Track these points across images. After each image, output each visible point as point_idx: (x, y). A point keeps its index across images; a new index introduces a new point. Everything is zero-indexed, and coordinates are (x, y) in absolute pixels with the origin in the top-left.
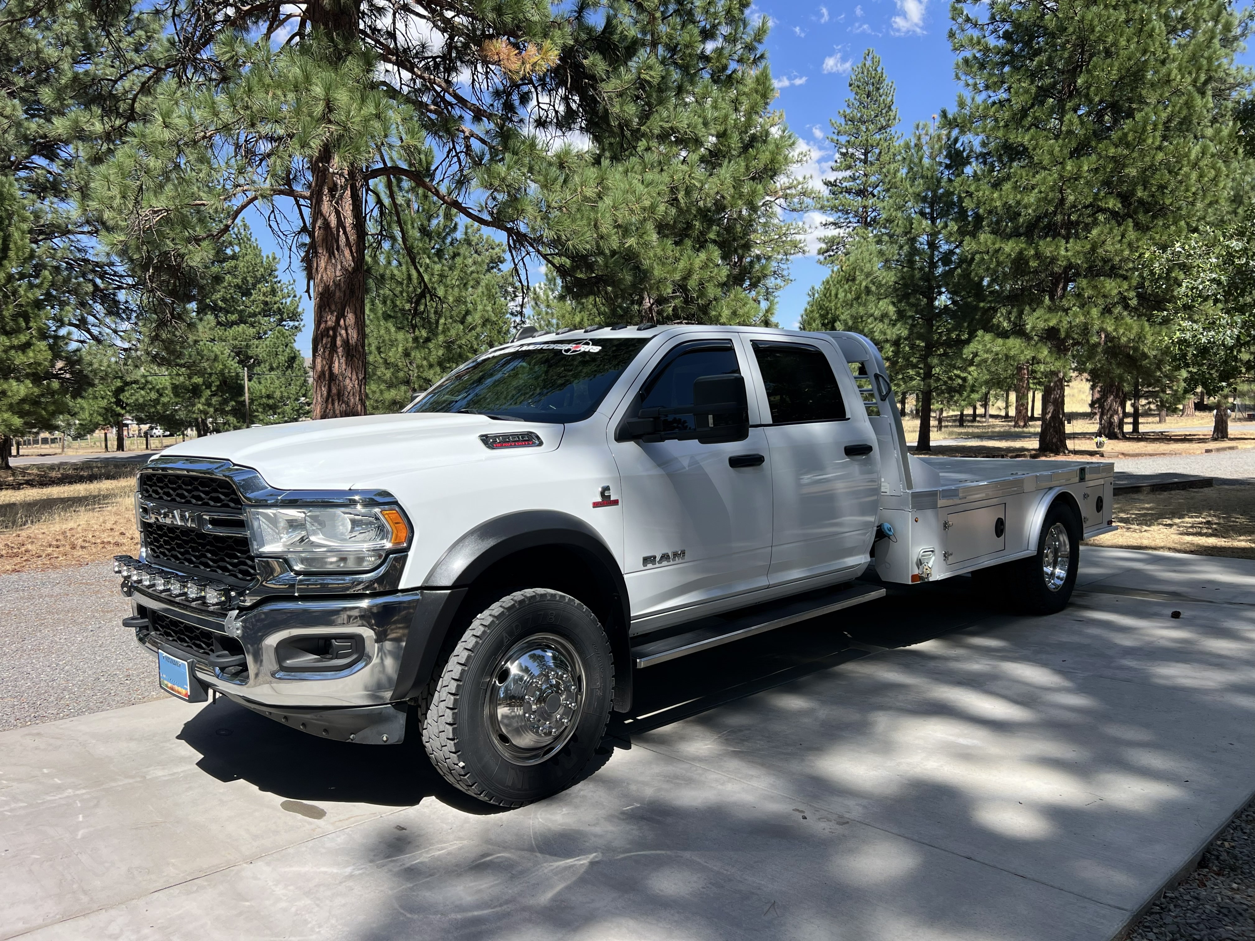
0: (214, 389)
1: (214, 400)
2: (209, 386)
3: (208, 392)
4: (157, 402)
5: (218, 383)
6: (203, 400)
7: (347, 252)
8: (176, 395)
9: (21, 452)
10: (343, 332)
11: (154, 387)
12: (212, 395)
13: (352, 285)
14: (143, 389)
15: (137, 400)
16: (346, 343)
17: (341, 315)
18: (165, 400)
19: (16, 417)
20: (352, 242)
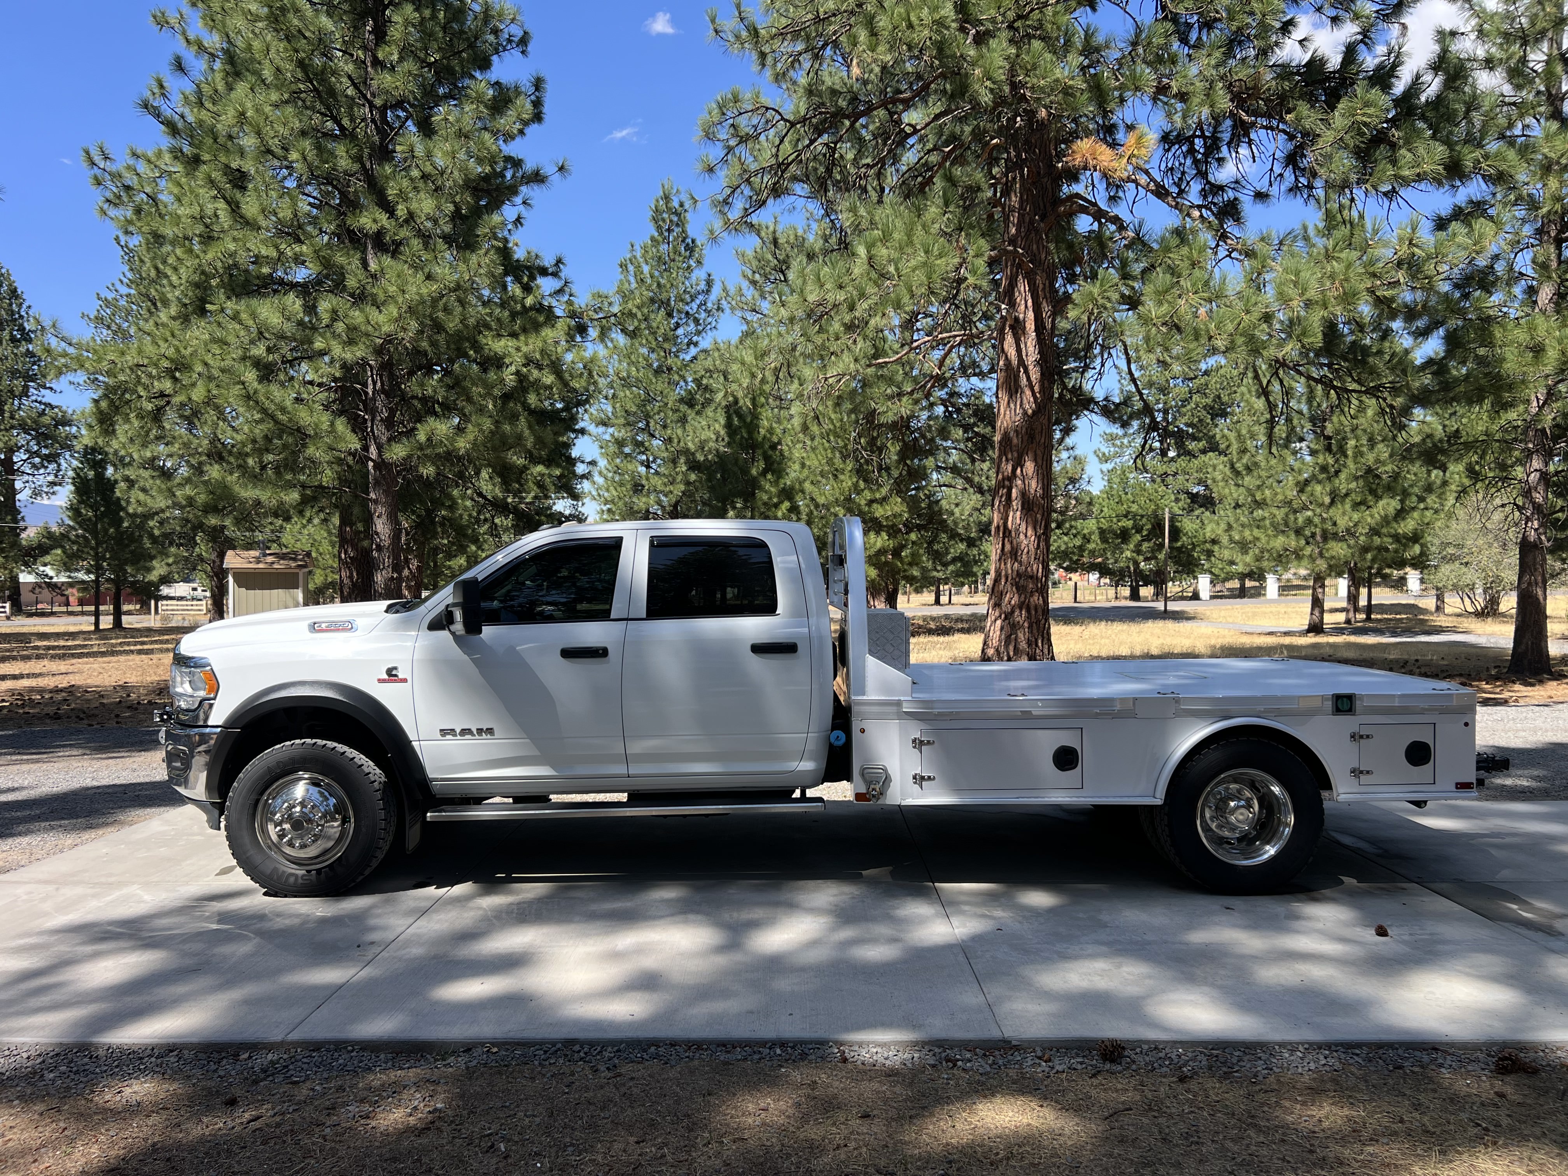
0: (1145, 533)
1: (1145, 546)
2: (1139, 530)
3: (1138, 537)
4: (1081, 548)
5: (1149, 526)
6: (1132, 546)
7: (1028, 392)
8: (1104, 540)
9: (954, 599)
10: (1019, 482)
11: (1078, 533)
12: (1143, 540)
13: (1032, 429)
14: (1066, 534)
15: (1059, 547)
16: (1024, 494)
17: (1019, 463)
18: (1091, 546)
19: (872, 568)
20: (1034, 381)
